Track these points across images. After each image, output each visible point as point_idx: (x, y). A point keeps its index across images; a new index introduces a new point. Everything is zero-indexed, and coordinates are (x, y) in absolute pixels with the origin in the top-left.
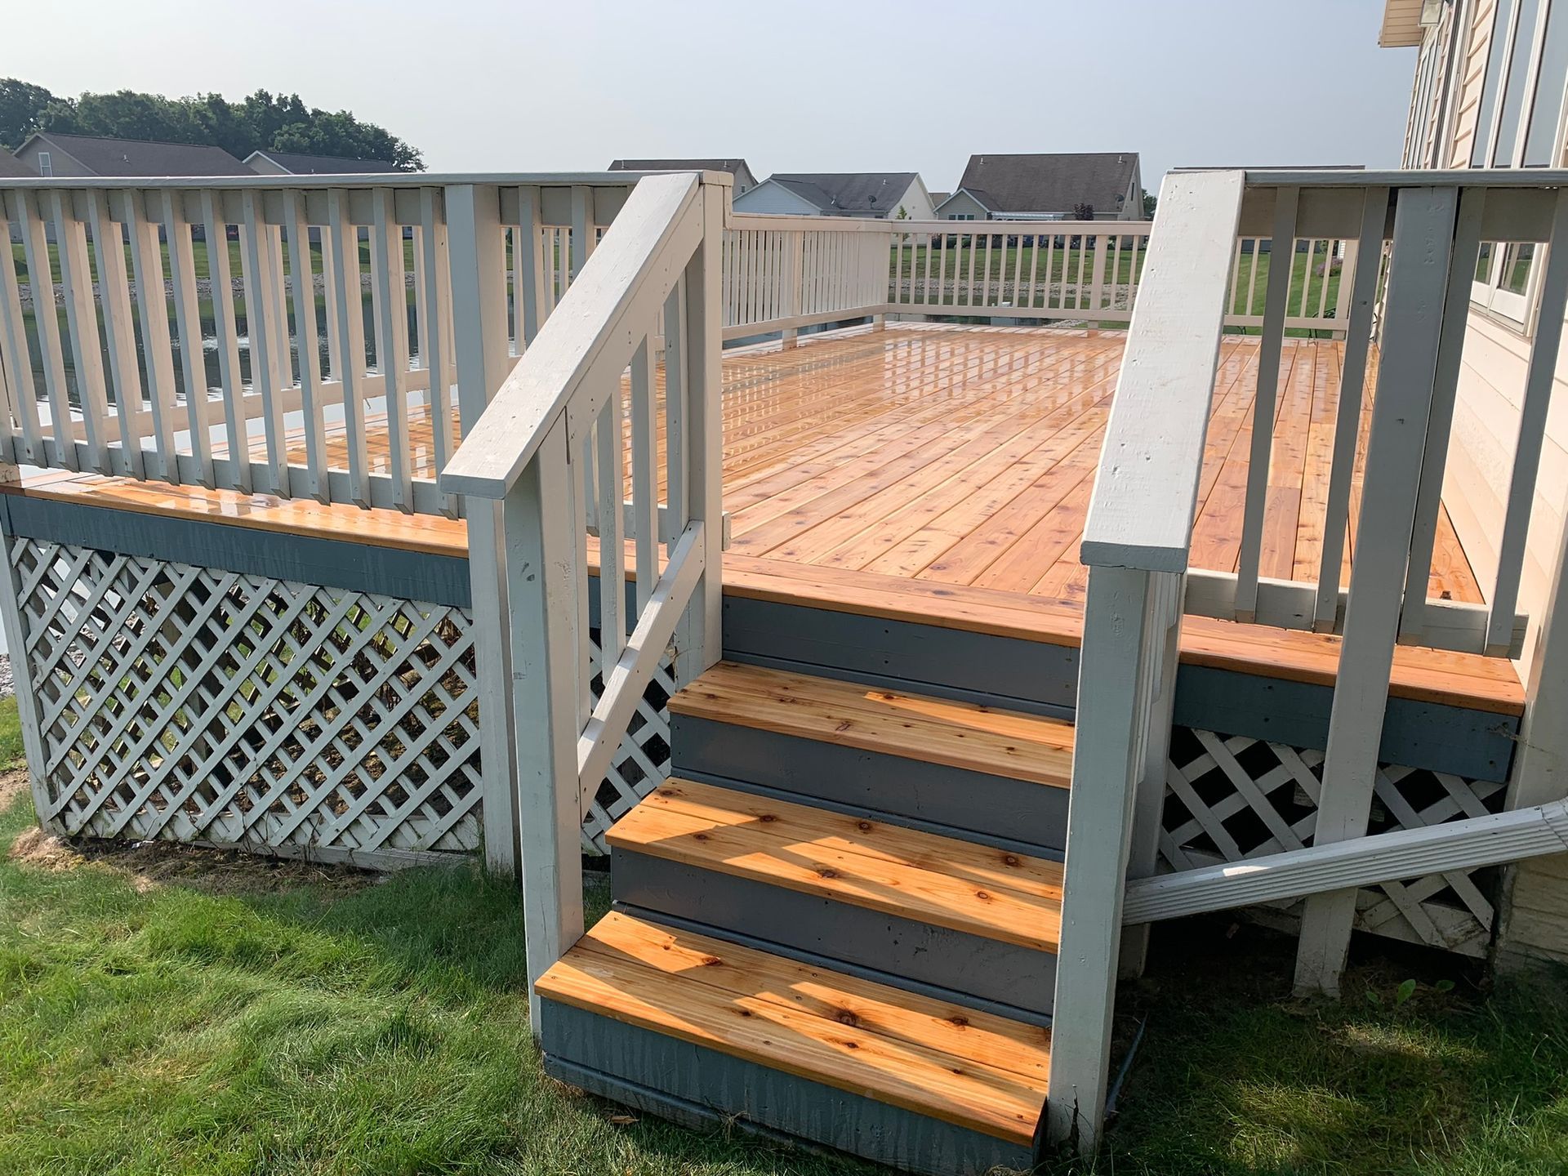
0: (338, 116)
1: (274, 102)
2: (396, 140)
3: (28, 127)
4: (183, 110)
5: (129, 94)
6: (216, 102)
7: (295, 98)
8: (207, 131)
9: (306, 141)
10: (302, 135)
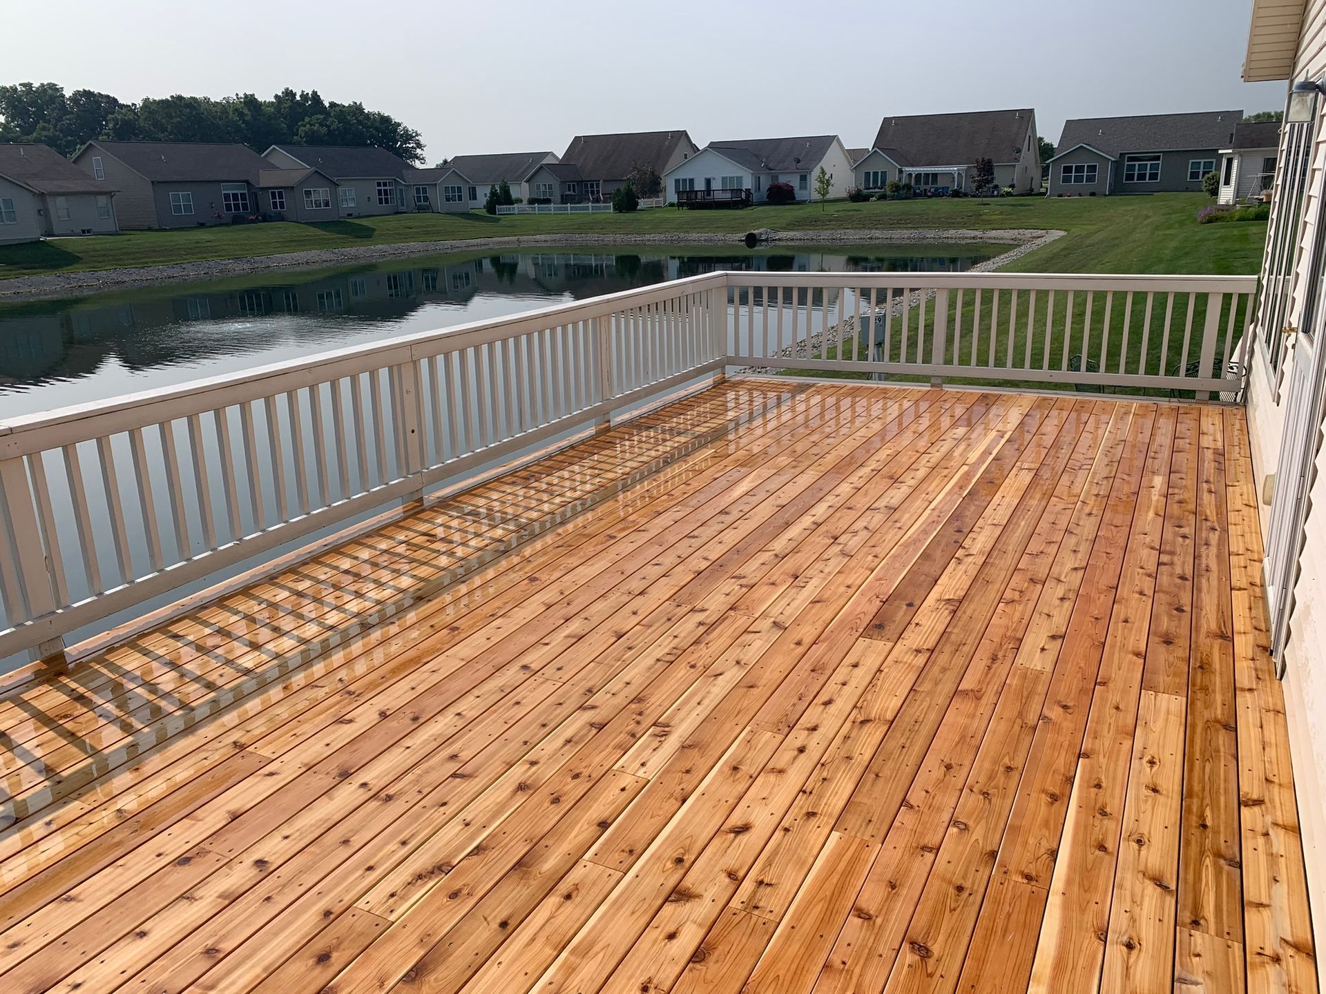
0: (350, 106)
1: (298, 98)
2: (399, 125)
3: (101, 130)
4: (224, 108)
5: (180, 98)
6: (250, 101)
7: (315, 93)
8: (243, 125)
9: (324, 130)
10: (321, 125)
